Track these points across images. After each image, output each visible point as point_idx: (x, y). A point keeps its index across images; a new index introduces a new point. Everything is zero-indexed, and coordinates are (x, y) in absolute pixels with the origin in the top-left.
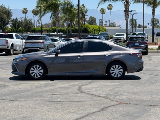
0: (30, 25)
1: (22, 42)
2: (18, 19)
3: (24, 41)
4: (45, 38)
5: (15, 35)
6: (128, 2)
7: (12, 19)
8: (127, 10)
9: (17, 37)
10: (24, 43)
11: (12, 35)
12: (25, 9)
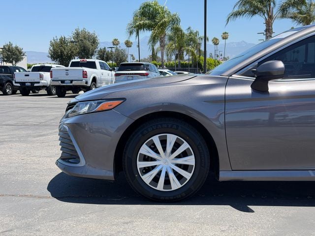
0: (123, 57)
1: (110, 75)
2: (107, 49)
3: (113, 73)
4: (149, 67)
5: (99, 62)
6: (271, 16)
7: (99, 49)
8: (269, 29)
9: (103, 67)
10: (114, 77)
11: (94, 63)
12: (116, 40)
